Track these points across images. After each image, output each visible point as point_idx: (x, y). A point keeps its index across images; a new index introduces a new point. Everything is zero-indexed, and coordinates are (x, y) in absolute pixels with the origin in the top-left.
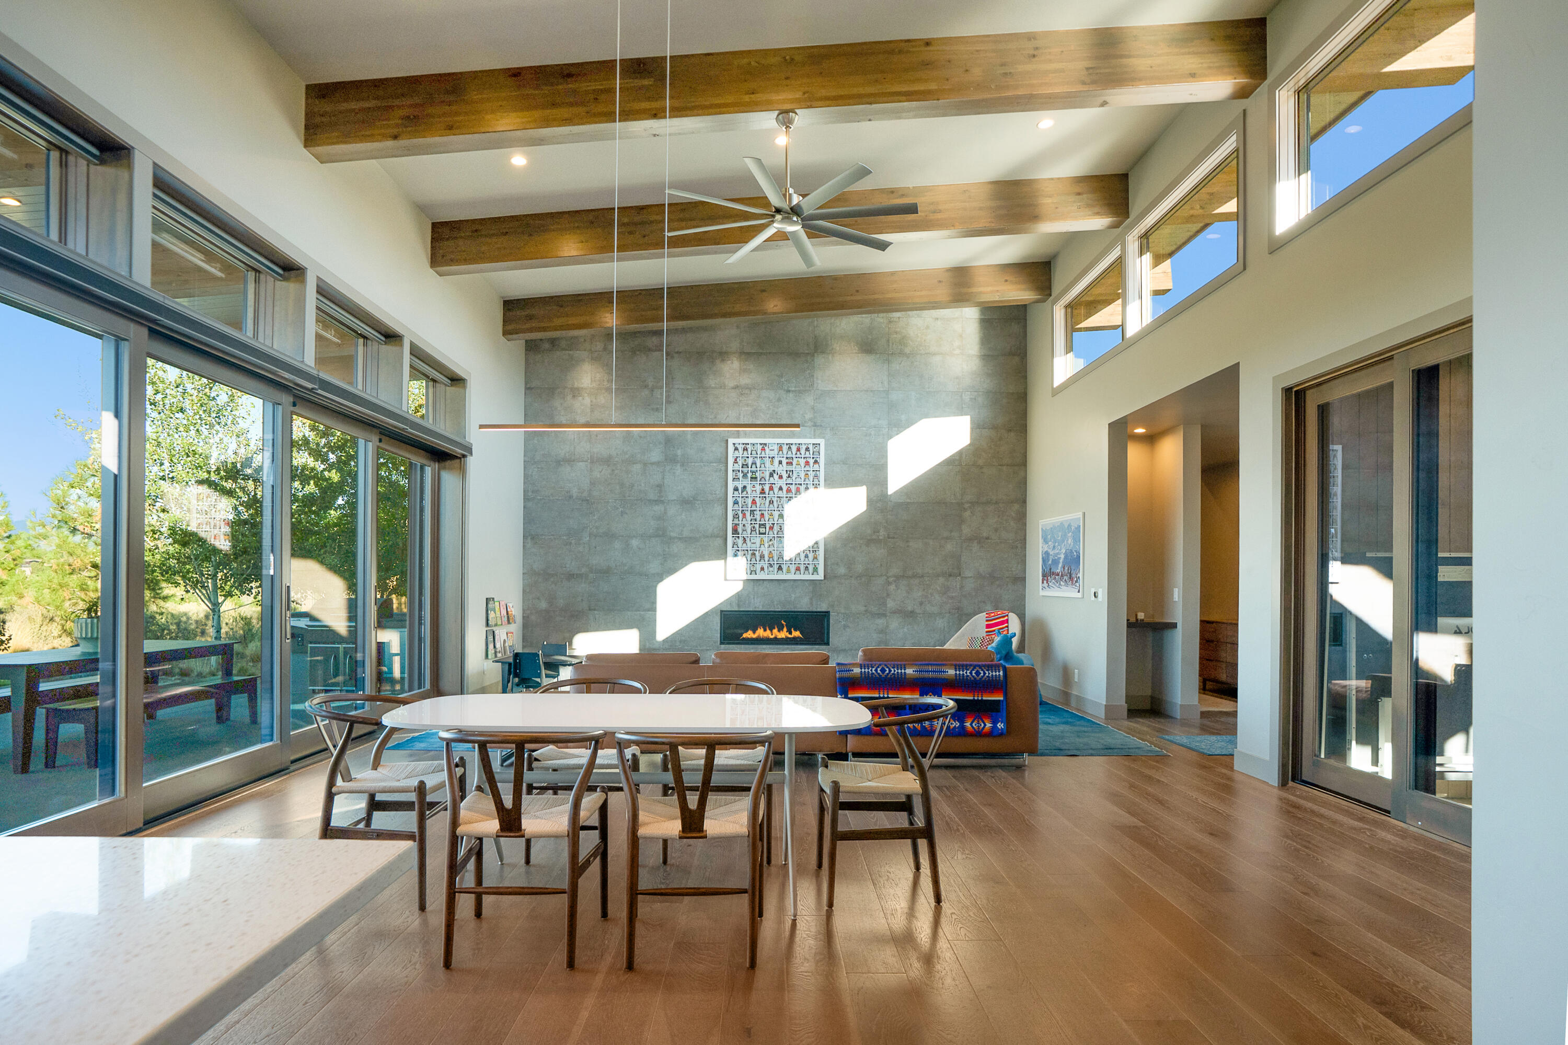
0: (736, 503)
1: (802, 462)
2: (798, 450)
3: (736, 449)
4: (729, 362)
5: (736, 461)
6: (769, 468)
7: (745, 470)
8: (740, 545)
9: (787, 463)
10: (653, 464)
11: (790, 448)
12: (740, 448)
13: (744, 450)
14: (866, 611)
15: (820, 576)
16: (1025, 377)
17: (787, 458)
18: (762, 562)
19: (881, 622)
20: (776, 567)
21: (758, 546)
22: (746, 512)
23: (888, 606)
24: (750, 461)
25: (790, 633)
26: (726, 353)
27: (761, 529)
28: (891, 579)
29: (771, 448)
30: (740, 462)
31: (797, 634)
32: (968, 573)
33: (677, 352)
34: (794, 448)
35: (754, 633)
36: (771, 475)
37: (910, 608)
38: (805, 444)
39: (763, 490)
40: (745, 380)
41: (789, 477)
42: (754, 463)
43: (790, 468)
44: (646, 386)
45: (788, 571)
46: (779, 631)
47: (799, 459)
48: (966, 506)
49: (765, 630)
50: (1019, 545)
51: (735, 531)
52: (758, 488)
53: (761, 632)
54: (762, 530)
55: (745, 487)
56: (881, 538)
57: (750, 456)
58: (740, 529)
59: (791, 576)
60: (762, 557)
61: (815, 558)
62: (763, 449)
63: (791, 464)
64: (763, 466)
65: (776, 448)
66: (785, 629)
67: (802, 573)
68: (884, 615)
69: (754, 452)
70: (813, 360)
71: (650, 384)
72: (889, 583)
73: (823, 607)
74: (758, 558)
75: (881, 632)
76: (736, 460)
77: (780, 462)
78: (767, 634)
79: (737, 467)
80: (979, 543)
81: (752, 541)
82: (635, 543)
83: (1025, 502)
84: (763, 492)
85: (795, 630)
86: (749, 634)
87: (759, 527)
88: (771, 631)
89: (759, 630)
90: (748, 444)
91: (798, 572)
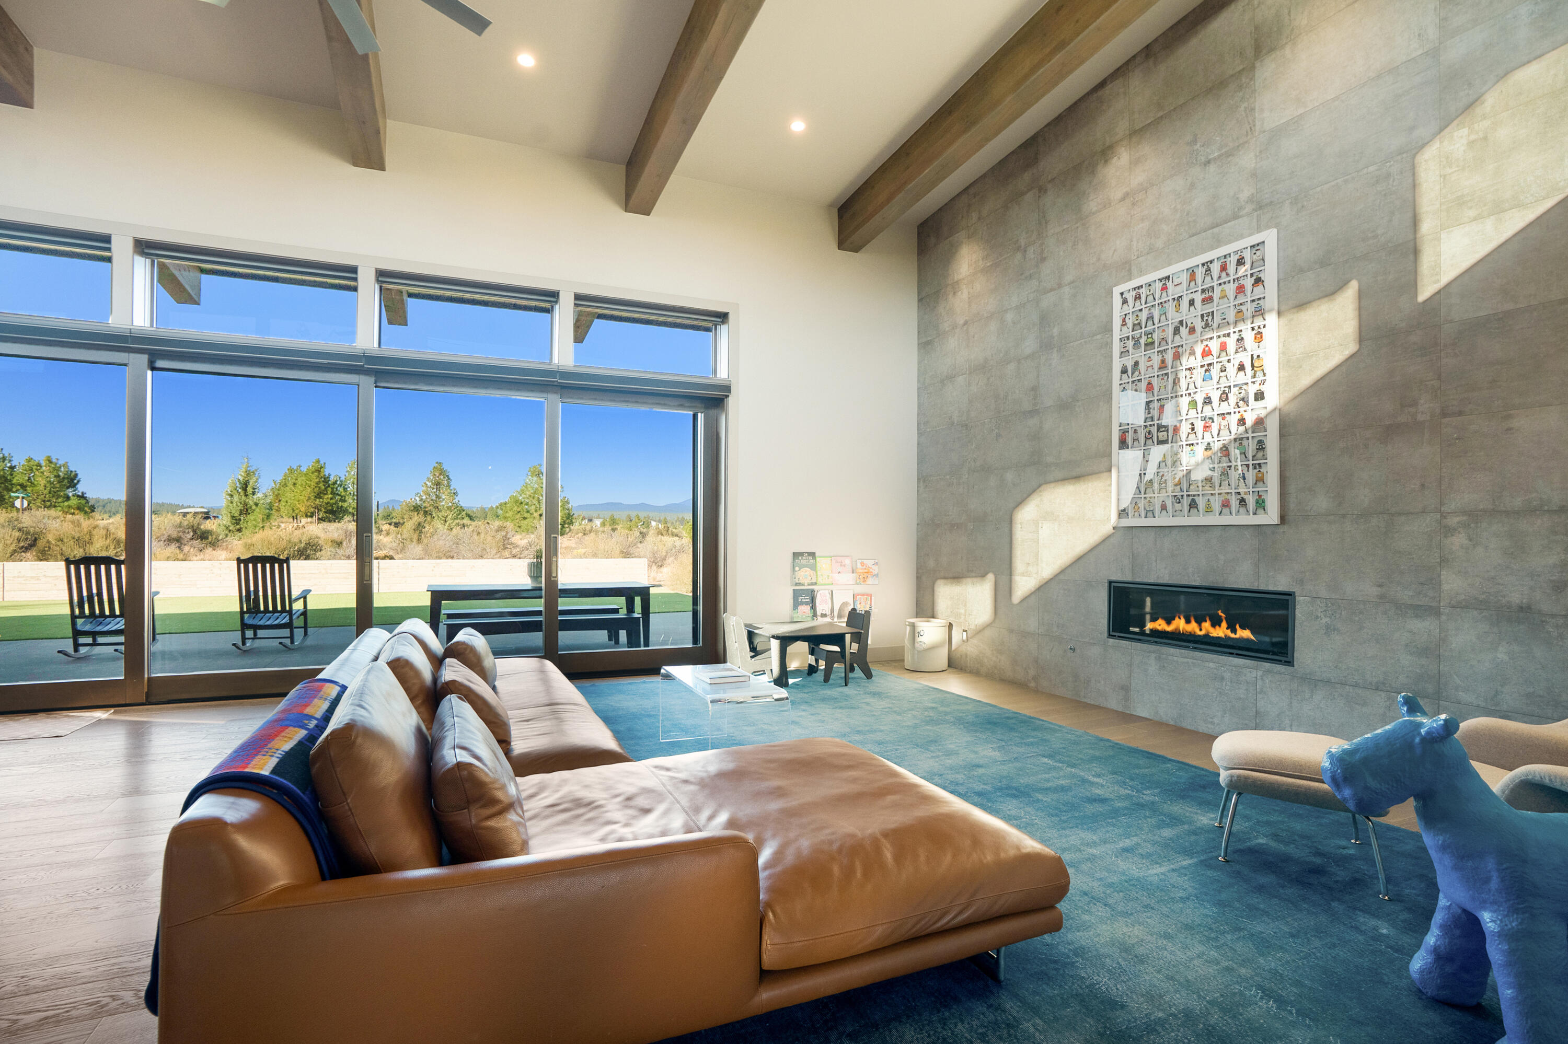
1: (1231, 289)
2: (1224, 268)
3: (1125, 301)
4: (1115, 159)
5: (1124, 323)
6: (1174, 317)
7: (1137, 333)
10: (1027, 358)
11: (1208, 270)
12: (1130, 297)
13: (1135, 299)
14: (1382, 597)
15: (1271, 516)
18: (1163, 494)
19: (1423, 627)
20: (1186, 502)
23: (1445, 587)
25: (1234, 631)
26: (1111, 145)
27: (1161, 434)
29: (1175, 281)
31: (1246, 634)
33: (1051, 180)
34: (1215, 268)
35: (1169, 623)
36: (1177, 331)
39: (1163, 361)
40: (1138, 178)
41: (1207, 325)
42: (1150, 318)
43: (1208, 308)
44: (1018, 249)
45: (1209, 510)
46: (1213, 625)
49: (1188, 621)
51: (1123, 443)
52: (1156, 360)
53: (1180, 624)
54: (1162, 436)
55: (1136, 364)
56: (1420, 418)
58: (1133, 439)
59: (1214, 520)
60: (1166, 483)
61: (1260, 480)
62: (1164, 288)
63: (1210, 299)
64: (1163, 317)
65: (1185, 278)
66: (1224, 624)
67: (1234, 512)
68: (1434, 612)
69: (1150, 298)
70: (1253, 78)
71: (1023, 243)
72: (1449, 531)
73: (1279, 583)
74: (1157, 488)
75: (1424, 652)
76: (1124, 320)
77: (1192, 303)
78: (1193, 627)
79: (1127, 332)
84: (1163, 363)
85: (1243, 627)
86: (1160, 626)
87: (1158, 430)
88: (1199, 621)
89: (1177, 619)
90: (1142, 286)
91: (1226, 510)
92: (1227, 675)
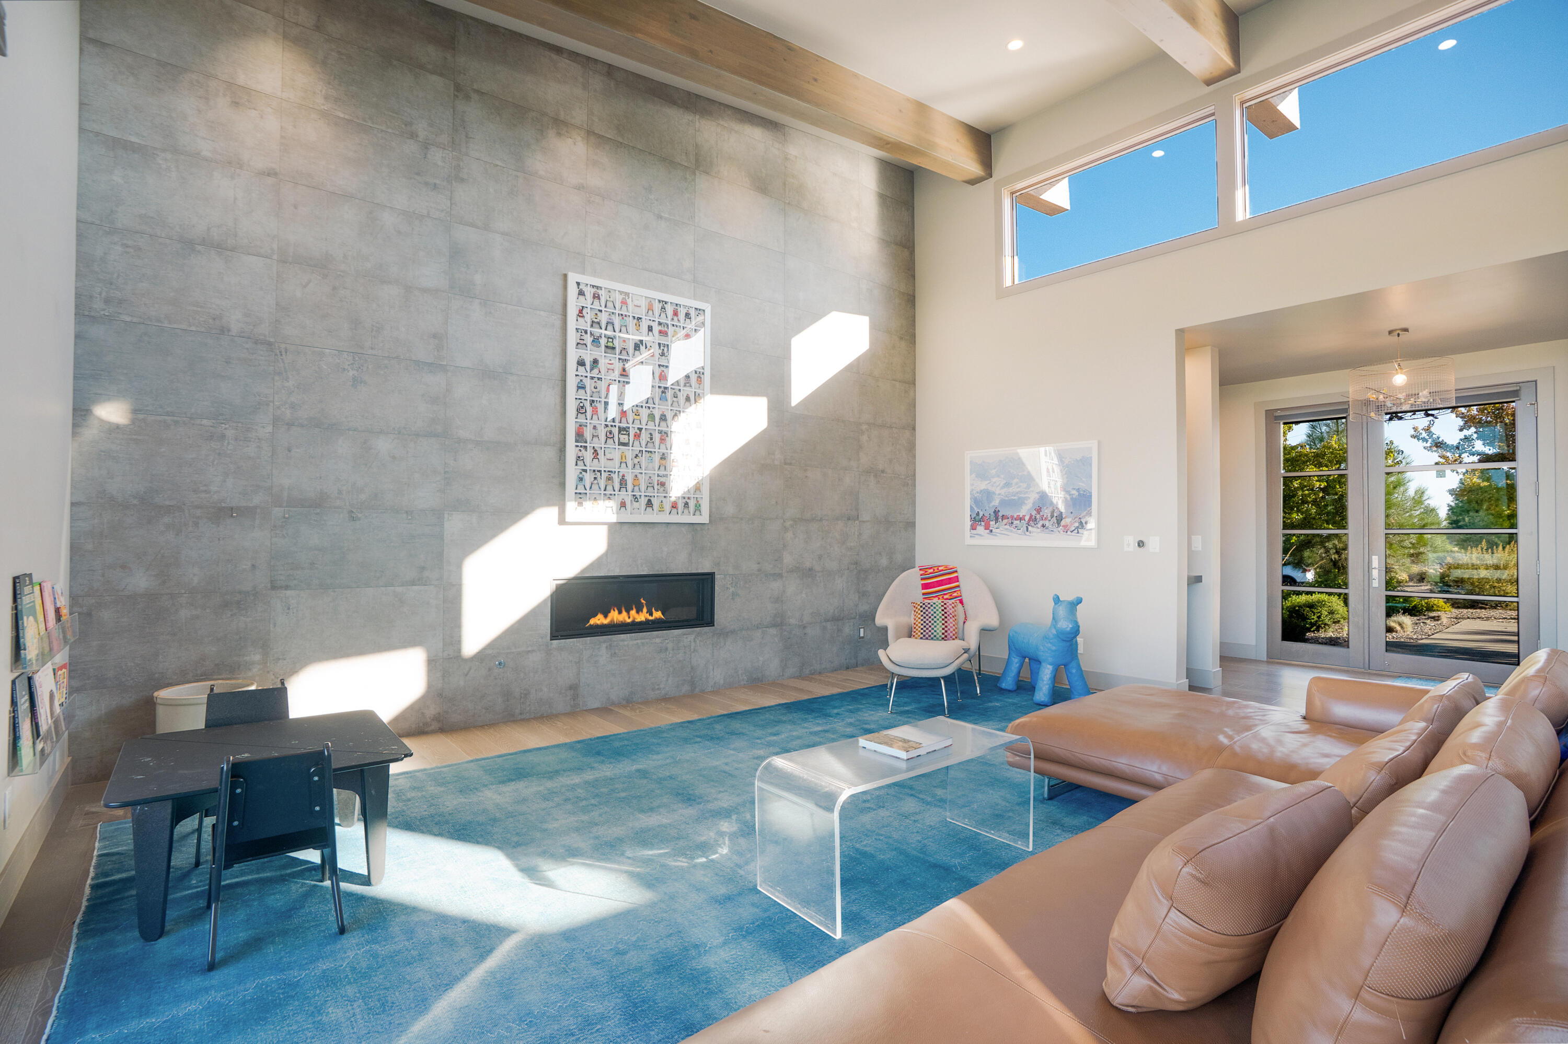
0: (581, 387)
1: (681, 334)
2: (676, 314)
3: (581, 293)
4: (570, 141)
5: (581, 313)
6: (634, 334)
7: (596, 331)
8: (588, 461)
9: (660, 332)
10: (425, 290)
11: (663, 308)
12: (589, 292)
13: (594, 297)
14: (759, 570)
15: (704, 518)
16: (913, 276)
17: (660, 324)
18: (623, 492)
19: (776, 585)
20: (643, 501)
21: (617, 465)
22: (598, 405)
23: (785, 561)
24: (603, 318)
25: (651, 614)
26: (565, 124)
27: (622, 437)
28: (788, 524)
29: (636, 303)
30: (589, 316)
31: (658, 615)
32: (865, 516)
33: (477, 91)
34: (670, 310)
35: (606, 616)
36: (637, 347)
37: (808, 565)
38: (685, 306)
39: (625, 369)
40: (595, 179)
41: (663, 354)
43: (663, 340)
44: (413, 136)
45: (662, 509)
46: (638, 612)
47: (677, 329)
48: (864, 427)
49: (620, 612)
50: (910, 482)
51: (580, 436)
52: (618, 366)
53: (615, 616)
54: (624, 438)
55: (595, 362)
56: (776, 463)
57: (603, 308)
58: (588, 433)
59: (665, 518)
60: (623, 482)
61: (698, 489)
63: (665, 334)
64: (624, 329)
65: (644, 304)
66: (645, 610)
67: (680, 512)
68: (780, 576)
69: (610, 304)
70: (694, 180)
71: (422, 134)
72: (786, 529)
73: (705, 567)
74: (617, 486)
75: (778, 600)
76: (581, 311)
77: (650, 329)
78: (623, 617)
79: (585, 324)
80: (876, 476)
81: (608, 456)
82: (383, 445)
83: (914, 429)
85: (657, 610)
86: (599, 620)
87: (619, 433)
88: (628, 612)
89: (612, 611)
90: (601, 288)
91: (674, 511)
92: (670, 646)
